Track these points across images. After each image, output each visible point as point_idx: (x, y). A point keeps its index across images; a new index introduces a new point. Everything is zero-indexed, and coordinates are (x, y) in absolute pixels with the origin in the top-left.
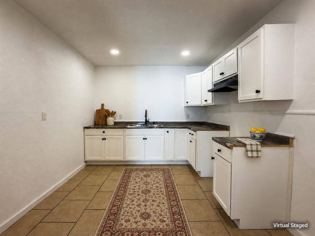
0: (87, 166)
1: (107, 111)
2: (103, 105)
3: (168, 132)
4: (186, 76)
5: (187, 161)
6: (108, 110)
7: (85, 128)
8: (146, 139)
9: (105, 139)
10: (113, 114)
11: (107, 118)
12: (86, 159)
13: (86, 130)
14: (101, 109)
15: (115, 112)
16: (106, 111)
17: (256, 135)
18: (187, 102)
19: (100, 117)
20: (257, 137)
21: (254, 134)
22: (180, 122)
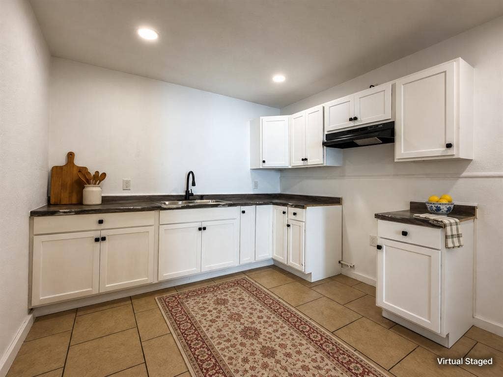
0: (37, 319)
1: (83, 170)
2: (71, 156)
3: (244, 212)
4: (261, 118)
5: (274, 260)
6: (86, 168)
7: (34, 214)
8: (205, 229)
9: (104, 239)
10: (99, 178)
11: (84, 188)
12: (35, 303)
13: (37, 219)
14: (66, 165)
15: (104, 175)
16: (80, 171)
17: (442, 207)
18: (264, 162)
19: (63, 186)
20: (442, 210)
21: (439, 206)
22: (246, 194)
